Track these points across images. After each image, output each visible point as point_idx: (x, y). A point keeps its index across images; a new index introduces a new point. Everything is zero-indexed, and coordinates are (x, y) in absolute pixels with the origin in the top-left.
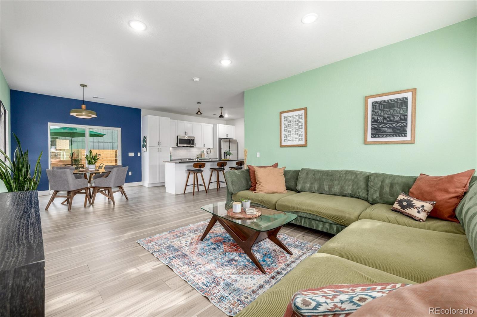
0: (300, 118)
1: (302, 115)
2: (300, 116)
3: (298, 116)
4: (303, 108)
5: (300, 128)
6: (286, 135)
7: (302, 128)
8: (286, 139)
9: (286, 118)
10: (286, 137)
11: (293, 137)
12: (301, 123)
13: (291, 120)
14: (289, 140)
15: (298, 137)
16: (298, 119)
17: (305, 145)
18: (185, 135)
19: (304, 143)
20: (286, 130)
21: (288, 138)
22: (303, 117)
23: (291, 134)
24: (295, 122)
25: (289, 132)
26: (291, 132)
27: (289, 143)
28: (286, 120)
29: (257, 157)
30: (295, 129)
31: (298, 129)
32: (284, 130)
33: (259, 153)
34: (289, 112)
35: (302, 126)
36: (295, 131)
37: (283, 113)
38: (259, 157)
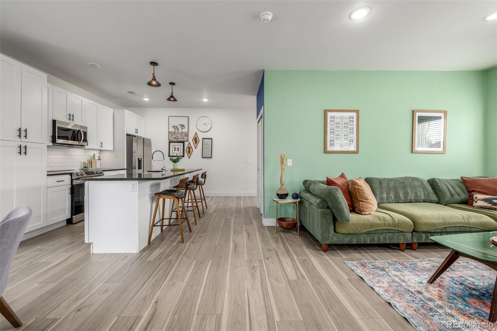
0: (350, 121)
1: (353, 118)
2: (350, 118)
3: (348, 118)
4: (355, 110)
5: (350, 132)
6: (333, 138)
7: (353, 132)
8: (333, 144)
9: (333, 118)
10: (333, 141)
11: (341, 142)
12: (352, 126)
13: (340, 121)
14: (337, 144)
15: (348, 141)
16: (348, 121)
17: (357, 152)
18: (68, 121)
19: (355, 150)
20: (333, 132)
21: (336, 142)
22: (355, 120)
23: (339, 138)
24: (344, 124)
25: (336, 135)
26: (339, 135)
27: (337, 148)
28: (333, 121)
29: (288, 165)
30: (344, 133)
31: (348, 133)
32: (331, 132)
33: (291, 160)
34: (338, 112)
35: (353, 129)
36: (345, 135)
37: (330, 112)
38: (291, 165)
